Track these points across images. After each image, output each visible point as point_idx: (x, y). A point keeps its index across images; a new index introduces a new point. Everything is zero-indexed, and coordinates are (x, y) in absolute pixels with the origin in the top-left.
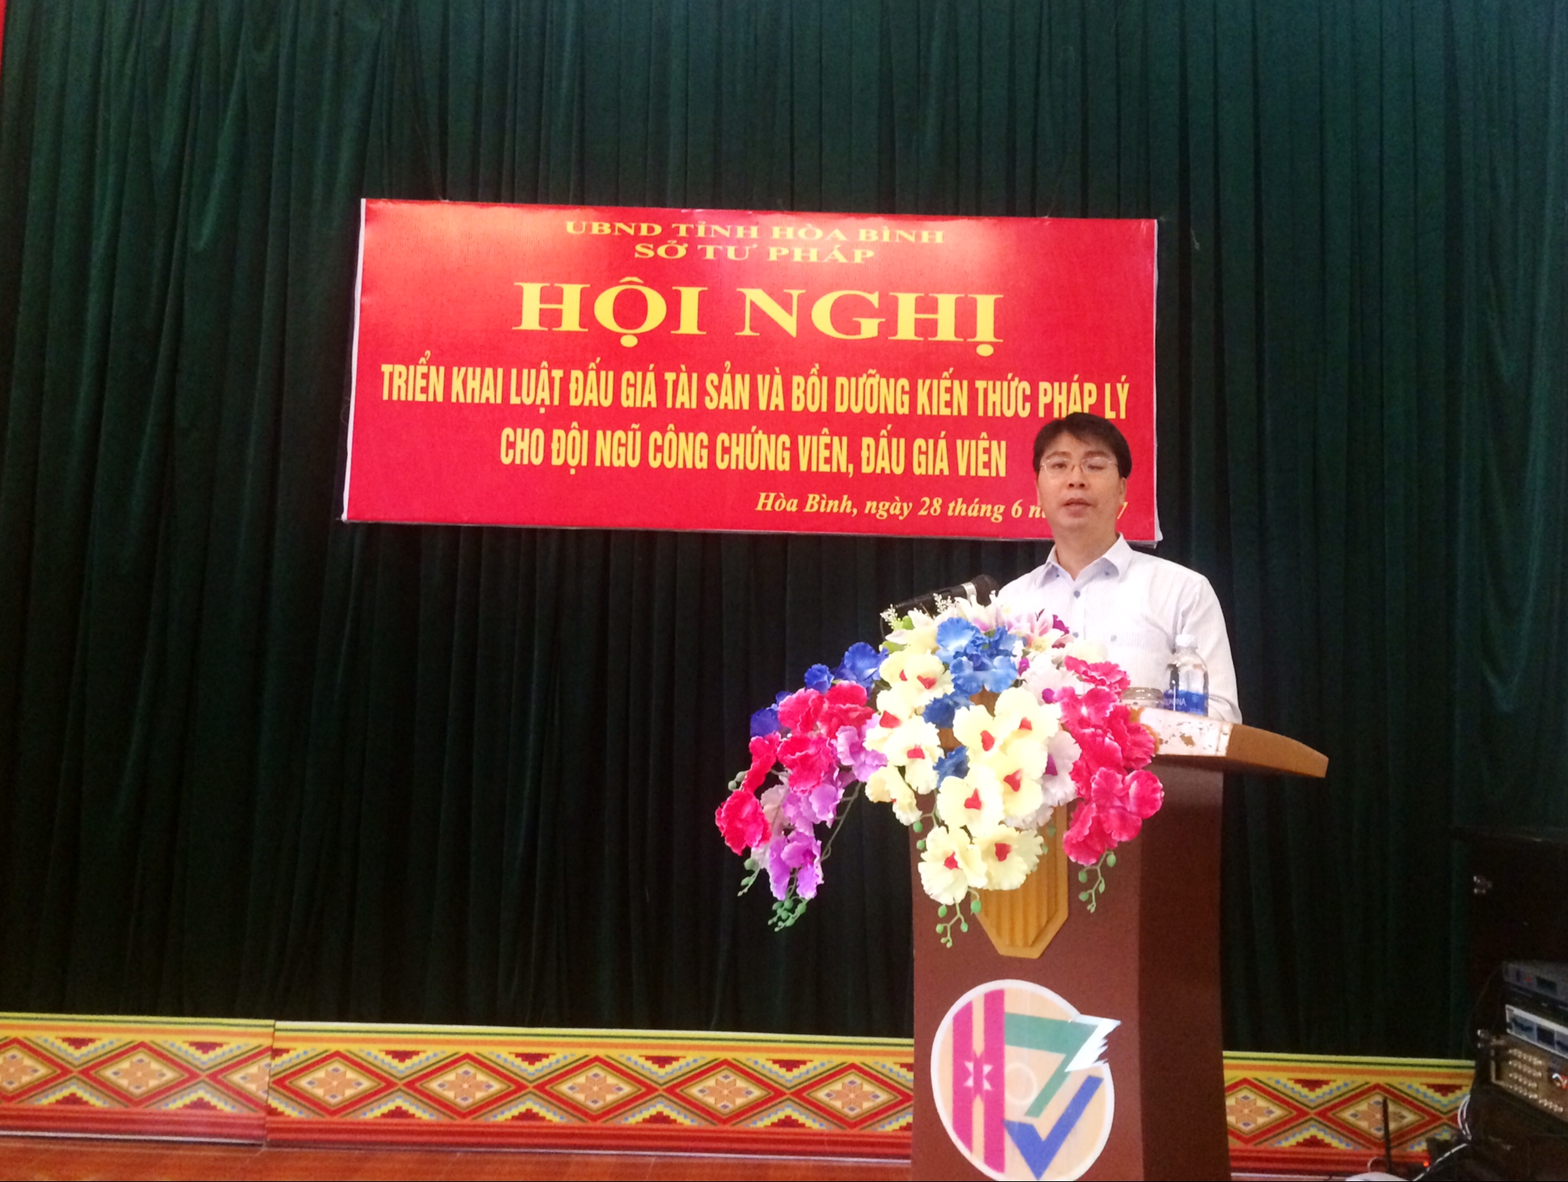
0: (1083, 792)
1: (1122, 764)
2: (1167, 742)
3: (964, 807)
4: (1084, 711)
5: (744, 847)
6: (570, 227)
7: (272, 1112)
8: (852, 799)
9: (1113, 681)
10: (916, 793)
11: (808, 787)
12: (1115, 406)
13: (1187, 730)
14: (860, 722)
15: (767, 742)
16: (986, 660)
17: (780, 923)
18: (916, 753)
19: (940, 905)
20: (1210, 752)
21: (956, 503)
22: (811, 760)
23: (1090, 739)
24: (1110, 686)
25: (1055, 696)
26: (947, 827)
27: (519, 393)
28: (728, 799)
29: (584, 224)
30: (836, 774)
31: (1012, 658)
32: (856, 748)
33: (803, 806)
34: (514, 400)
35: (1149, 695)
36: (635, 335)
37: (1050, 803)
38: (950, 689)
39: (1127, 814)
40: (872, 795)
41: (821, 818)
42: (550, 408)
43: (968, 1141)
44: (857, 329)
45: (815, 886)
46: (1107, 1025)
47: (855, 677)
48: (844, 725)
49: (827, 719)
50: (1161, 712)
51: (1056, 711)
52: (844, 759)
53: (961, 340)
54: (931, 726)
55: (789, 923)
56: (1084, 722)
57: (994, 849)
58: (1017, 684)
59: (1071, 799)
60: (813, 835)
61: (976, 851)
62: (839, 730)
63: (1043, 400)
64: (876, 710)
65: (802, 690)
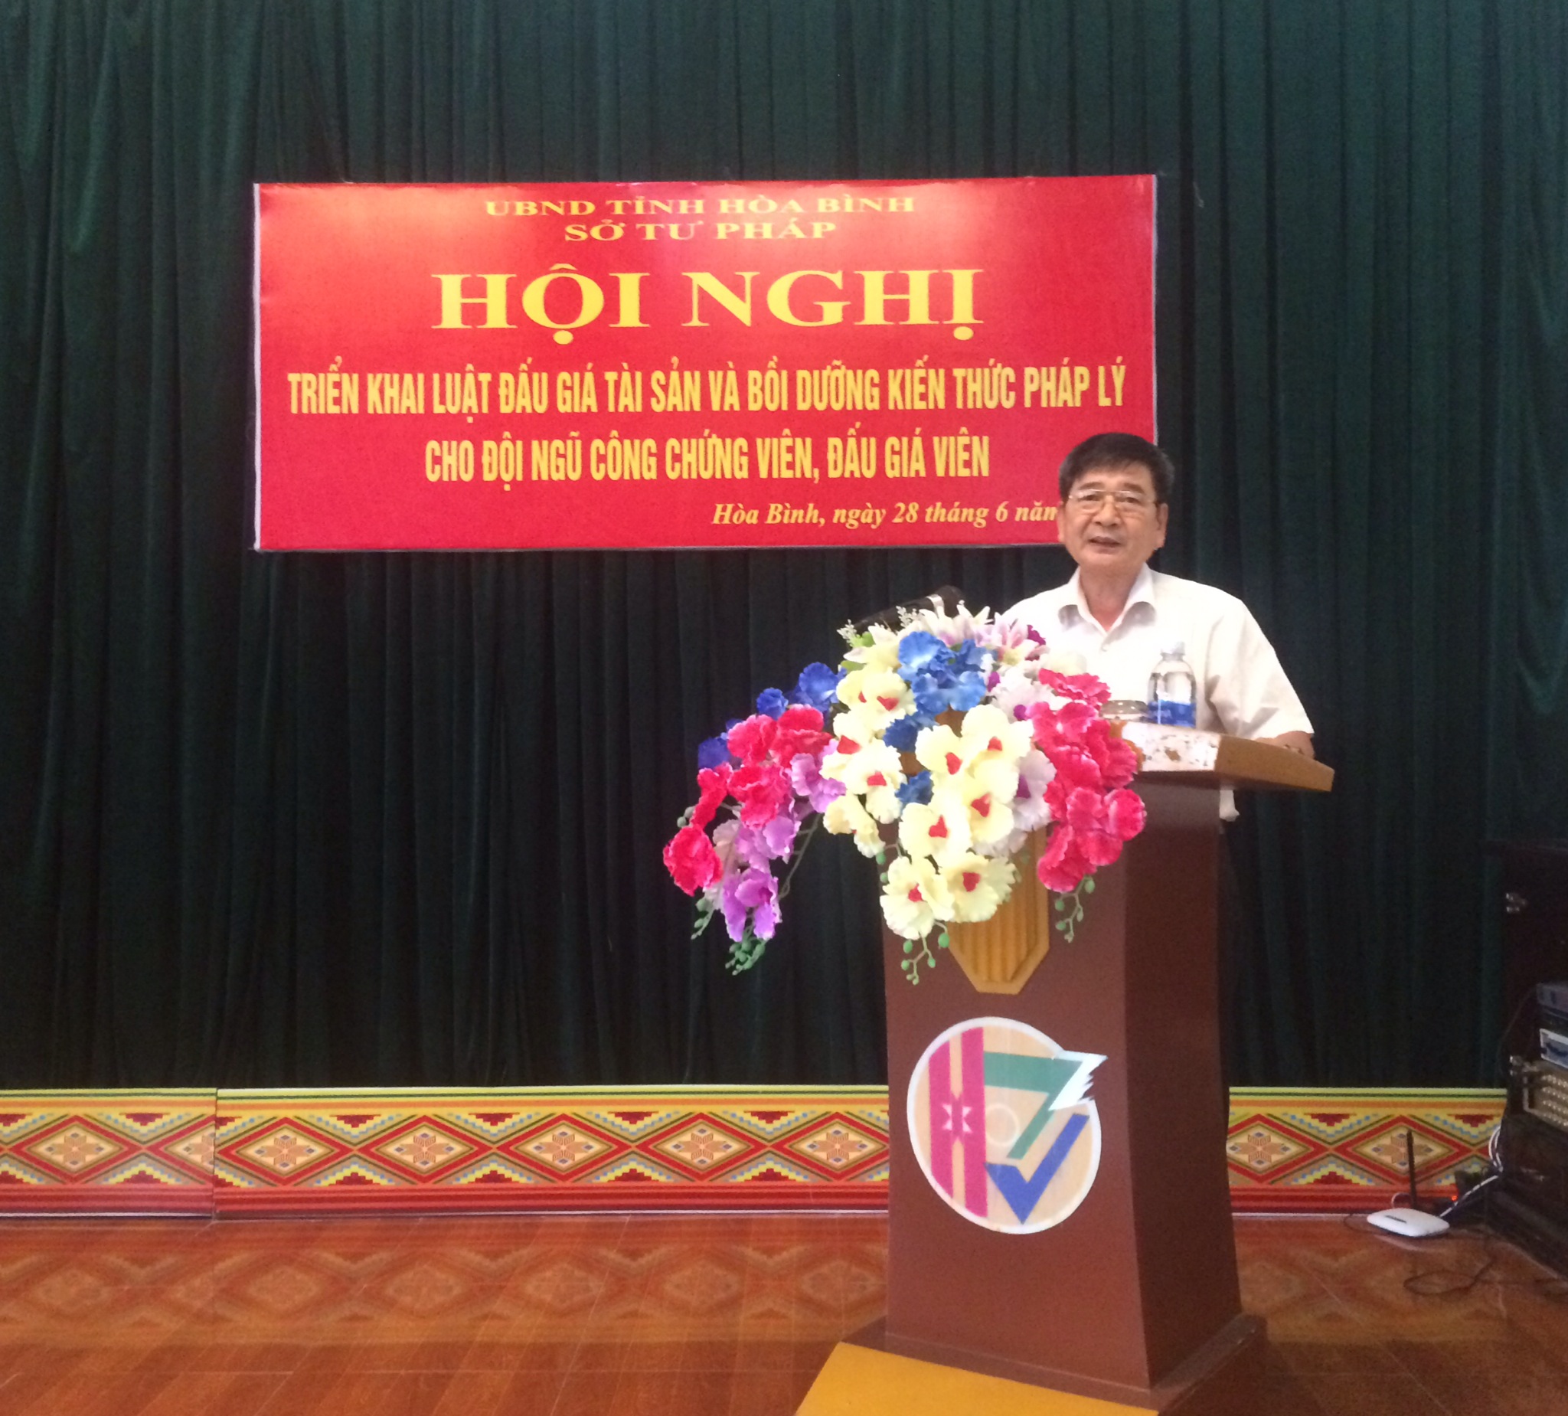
0: (1058, 815)
1: (1101, 783)
2: (1150, 758)
3: (928, 836)
4: (1060, 727)
5: (695, 887)
6: (491, 208)
7: (220, 1183)
8: (810, 832)
9: (1091, 694)
10: (878, 824)
11: (762, 821)
12: (1110, 392)
13: (1172, 744)
14: (817, 750)
15: (717, 775)
16: (953, 678)
17: (738, 966)
18: (877, 780)
19: (904, 940)
20: (1199, 767)
21: (935, 507)
22: (766, 792)
23: (1065, 758)
24: (1088, 699)
25: (1028, 712)
26: (909, 857)
27: (443, 402)
28: (676, 836)
29: (507, 204)
30: (792, 806)
31: (980, 674)
32: (813, 777)
33: (757, 841)
34: (438, 409)
35: (1133, 708)
36: (570, 330)
37: (1023, 827)
38: (913, 709)
39: (1108, 837)
40: (830, 826)
41: (777, 853)
42: (479, 417)
43: (948, 1187)
44: (818, 314)
45: (772, 925)
46: (1092, 1061)
47: (811, 701)
48: (799, 752)
49: (779, 748)
50: (1144, 726)
51: (1027, 728)
52: (800, 790)
53: (937, 322)
54: (892, 750)
55: (748, 965)
56: (1059, 740)
57: (962, 879)
58: (987, 701)
59: (1046, 822)
60: (769, 871)
61: (941, 882)
62: (794, 758)
63: (1029, 388)
64: (834, 736)
65: (753, 717)
